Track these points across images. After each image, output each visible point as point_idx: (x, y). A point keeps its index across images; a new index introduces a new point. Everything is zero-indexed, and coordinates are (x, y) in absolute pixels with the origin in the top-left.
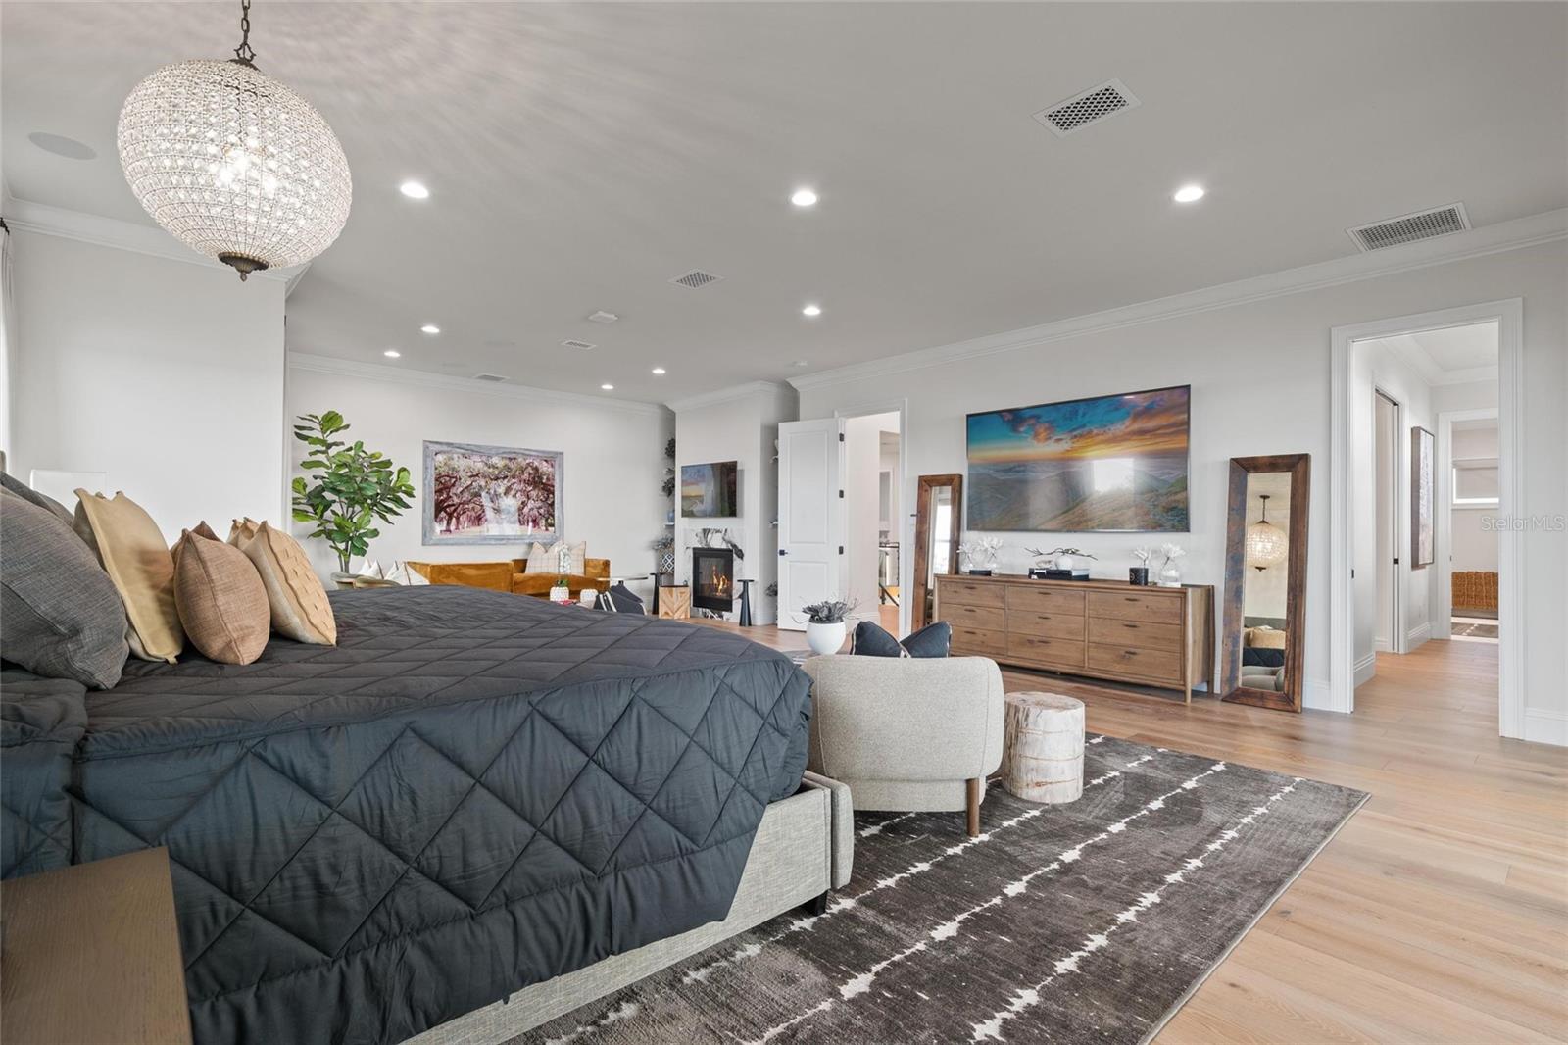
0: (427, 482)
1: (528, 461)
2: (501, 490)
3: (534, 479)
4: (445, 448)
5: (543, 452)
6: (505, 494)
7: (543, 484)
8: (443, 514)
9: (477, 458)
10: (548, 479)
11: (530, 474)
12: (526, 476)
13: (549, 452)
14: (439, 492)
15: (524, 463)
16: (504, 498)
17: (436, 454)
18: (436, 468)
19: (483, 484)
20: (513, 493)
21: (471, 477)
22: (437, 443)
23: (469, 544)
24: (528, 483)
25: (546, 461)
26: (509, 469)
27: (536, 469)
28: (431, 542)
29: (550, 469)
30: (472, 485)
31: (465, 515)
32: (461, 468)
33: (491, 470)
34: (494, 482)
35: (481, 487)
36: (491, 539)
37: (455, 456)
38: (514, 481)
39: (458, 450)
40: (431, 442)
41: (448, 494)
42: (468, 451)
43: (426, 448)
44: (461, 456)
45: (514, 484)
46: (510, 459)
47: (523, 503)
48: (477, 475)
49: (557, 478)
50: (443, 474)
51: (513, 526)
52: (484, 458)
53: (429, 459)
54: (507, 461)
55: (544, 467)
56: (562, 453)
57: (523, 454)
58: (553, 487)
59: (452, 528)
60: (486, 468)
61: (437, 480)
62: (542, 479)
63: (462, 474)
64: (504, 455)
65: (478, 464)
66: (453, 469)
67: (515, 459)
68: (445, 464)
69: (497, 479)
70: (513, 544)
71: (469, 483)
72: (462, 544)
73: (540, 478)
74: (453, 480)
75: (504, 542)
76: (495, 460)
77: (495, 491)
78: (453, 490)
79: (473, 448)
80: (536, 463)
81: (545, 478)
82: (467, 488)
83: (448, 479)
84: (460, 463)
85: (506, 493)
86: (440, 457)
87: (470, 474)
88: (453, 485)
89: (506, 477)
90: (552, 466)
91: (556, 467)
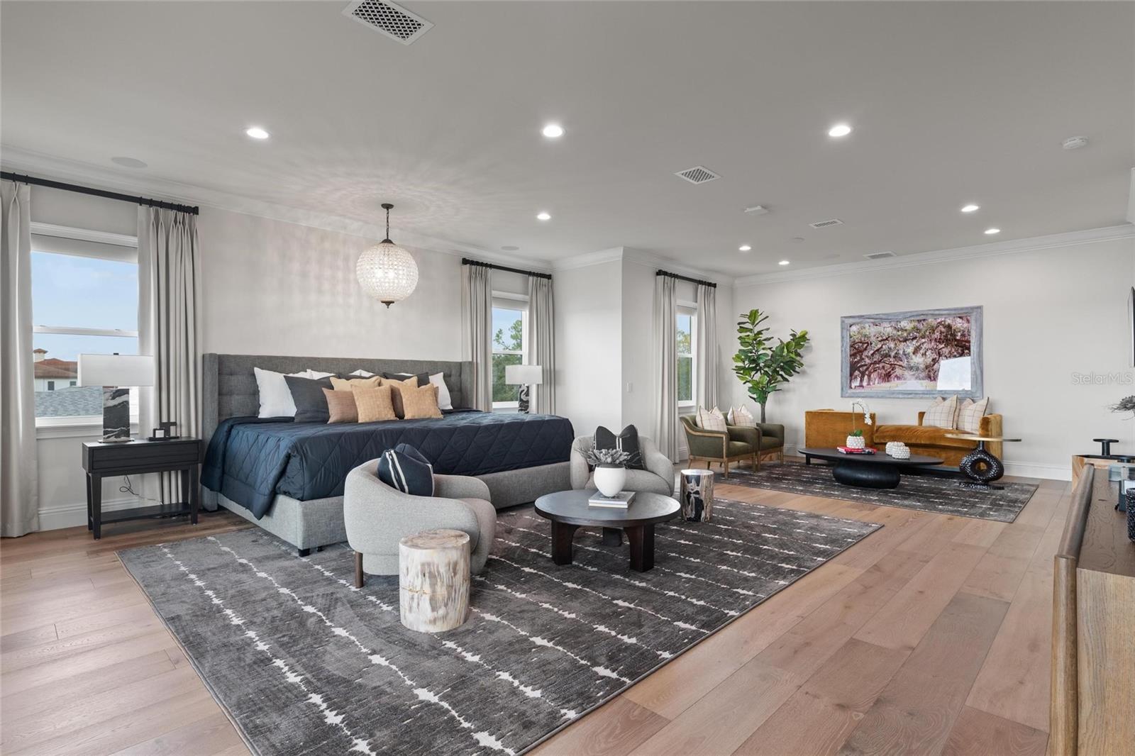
0: (843, 349)
1: (939, 321)
2: (910, 350)
3: (946, 336)
4: (857, 320)
5: (955, 309)
6: (914, 353)
7: (956, 340)
8: (857, 373)
9: (886, 324)
10: (963, 335)
11: (941, 333)
12: (937, 335)
13: (962, 309)
14: (853, 355)
15: (934, 323)
16: (913, 357)
17: (850, 326)
18: (851, 337)
19: (892, 345)
20: (922, 351)
21: (880, 341)
22: (851, 317)
23: (878, 397)
24: (939, 341)
25: (960, 317)
26: (918, 330)
27: (949, 327)
28: (847, 395)
29: (966, 325)
30: (882, 347)
31: (876, 373)
32: (872, 334)
33: (900, 333)
34: (903, 343)
35: (890, 349)
36: (899, 393)
37: (867, 325)
38: (923, 340)
39: (868, 320)
40: (845, 317)
41: (861, 357)
42: (877, 320)
43: (843, 322)
44: (872, 325)
45: (923, 343)
46: (919, 321)
47: (933, 360)
48: (887, 339)
49: (973, 334)
50: (857, 341)
51: (922, 381)
52: (893, 324)
53: (845, 331)
54: (916, 324)
55: (959, 324)
56: (980, 308)
57: (932, 314)
58: (969, 342)
59: (865, 383)
60: (895, 332)
61: (851, 346)
62: (955, 336)
63: (873, 339)
64: (912, 319)
65: (887, 329)
66: (865, 336)
67: (924, 320)
68: (859, 332)
69: (905, 340)
70: (921, 398)
71: (879, 346)
72: (871, 397)
73: (954, 335)
74: (866, 345)
75: (910, 396)
76: (904, 324)
77: (904, 352)
78: (866, 353)
79: (881, 316)
80: (948, 321)
81: (959, 334)
82: (878, 350)
83: (860, 344)
84: (871, 331)
85: (915, 352)
86: (854, 328)
87: (880, 339)
88: (865, 349)
89: (915, 338)
90: (968, 321)
91: (973, 322)
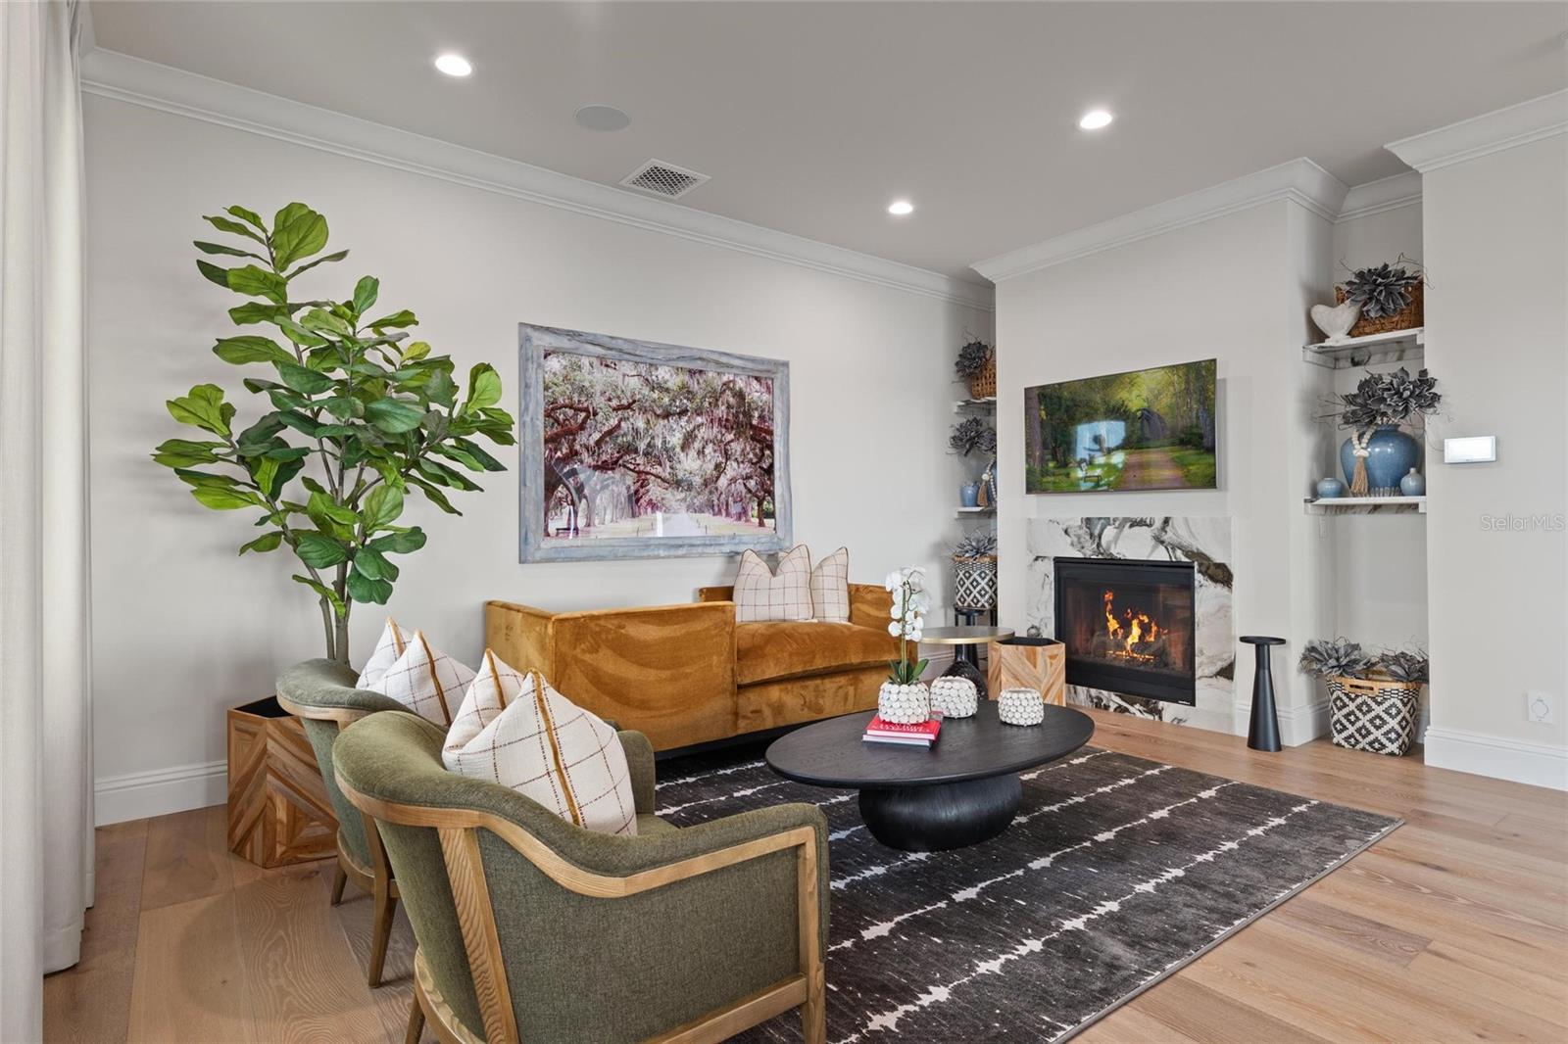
0: (528, 419)
1: (725, 379)
2: (676, 440)
3: (736, 416)
4: (564, 343)
5: (753, 360)
6: (683, 448)
7: (752, 427)
8: (561, 491)
9: (627, 368)
10: (762, 418)
11: (729, 407)
12: (721, 411)
13: (763, 361)
14: (552, 441)
15: (718, 383)
16: (682, 456)
17: (545, 357)
18: (546, 388)
19: (641, 424)
20: (697, 445)
21: (616, 409)
22: (548, 329)
23: (616, 558)
24: (725, 424)
25: (757, 379)
26: (690, 394)
27: (740, 395)
28: (538, 555)
29: (765, 397)
30: (618, 426)
31: (606, 494)
32: (598, 388)
33: (655, 395)
34: (662, 422)
35: (636, 431)
36: (658, 546)
37: (585, 361)
38: (699, 420)
39: (590, 348)
40: (533, 326)
41: (571, 447)
42: (611, 352)
43: (525, 340)
44: (596, 362)
45: (699, 426)
46: (692, 373)
47: (717, 466)
48: (629, 407)
49: (778, 416)
50: (561, 401)
51: (698, 515)
52: (643, 369)
53: (532, 367)
54: (686, 378)
55: (755, 393)
56: (786, 364)
57: (717, 363)
58: (771, 433)
59: (581, 522)
60: (646, 391)
61: (548, 415)
62: (751, 416)
63: (599, 402)
64: (681, 364)
65: (632, 384)
66: (582, 390)
67: (701, 372)
68: (565, 378)
69: (667, 415)
70: (701, 555)
71: (614, 422)
72: (601, 558)
73: (748, 415)
74: (583, 415)
75: (681, 552)
76: (663, 374)
77: (664, 442)
78: (582, 438)
79: (620, 344)
80: (740, 384)
81: (756, 414)
82: (610, 433)
83: (571, 412)
84: (596, 378)
85: (685, 447)
86: (555, 364)
87: (615, 403)
88: (582, 427)
89: (684, 412)
90: (769, 390)
91: (777, 391)
